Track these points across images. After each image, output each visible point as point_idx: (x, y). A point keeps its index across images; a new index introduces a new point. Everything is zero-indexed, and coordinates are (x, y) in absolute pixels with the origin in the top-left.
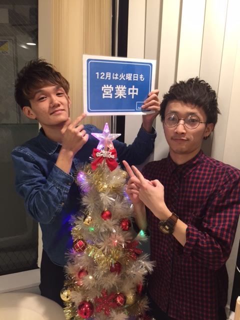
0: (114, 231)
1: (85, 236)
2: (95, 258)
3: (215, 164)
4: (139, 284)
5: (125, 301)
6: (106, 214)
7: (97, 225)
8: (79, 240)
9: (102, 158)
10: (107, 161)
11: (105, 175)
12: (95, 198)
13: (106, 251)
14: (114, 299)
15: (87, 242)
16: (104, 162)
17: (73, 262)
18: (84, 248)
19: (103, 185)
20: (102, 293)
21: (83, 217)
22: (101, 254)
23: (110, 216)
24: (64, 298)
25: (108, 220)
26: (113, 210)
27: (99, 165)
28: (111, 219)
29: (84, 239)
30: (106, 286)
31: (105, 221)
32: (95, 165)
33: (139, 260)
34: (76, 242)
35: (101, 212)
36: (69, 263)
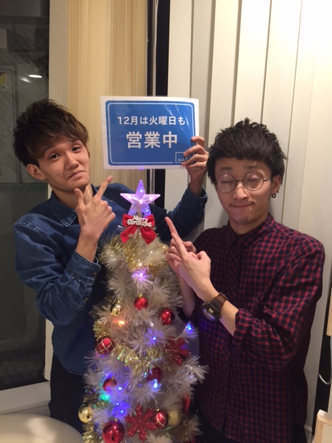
0: (152, 325)
1: (112, 332)
2: (126, 362)
3: (287, 234)
4: (186, 397)
5: (167, 421)
6: (141, 302)
7: (129, 316)
8: (105, 337)
9: (135, 226)
10: (141, 231)
11: (139, 249)
12: (126, 280)
13: (141, 351)
14: (152, 418)
15: (115, 341)
16: (138, 233)
17: (97, 368)
18: (111, 349)
19: (137, 262)
20: (136, 410)
21: (110, 306)
22: (134, 356)
23: (146, 305)
24: (83, 418)
25: (143, 310)
26: (150, 297)
27: (131, 235)
28: (148, 309)
29: (111, 336)
30: (141, 400)
31: (140, 311)
32: (125, 235)
33: (185, 364)
34: (100, 340)
35: (134, 300)
36: (90, 370)
